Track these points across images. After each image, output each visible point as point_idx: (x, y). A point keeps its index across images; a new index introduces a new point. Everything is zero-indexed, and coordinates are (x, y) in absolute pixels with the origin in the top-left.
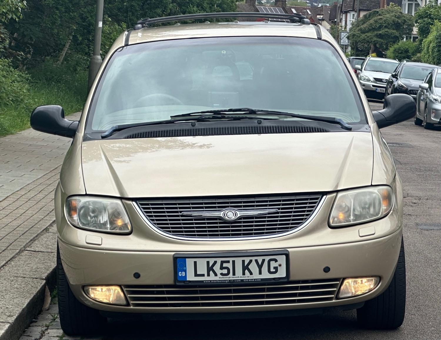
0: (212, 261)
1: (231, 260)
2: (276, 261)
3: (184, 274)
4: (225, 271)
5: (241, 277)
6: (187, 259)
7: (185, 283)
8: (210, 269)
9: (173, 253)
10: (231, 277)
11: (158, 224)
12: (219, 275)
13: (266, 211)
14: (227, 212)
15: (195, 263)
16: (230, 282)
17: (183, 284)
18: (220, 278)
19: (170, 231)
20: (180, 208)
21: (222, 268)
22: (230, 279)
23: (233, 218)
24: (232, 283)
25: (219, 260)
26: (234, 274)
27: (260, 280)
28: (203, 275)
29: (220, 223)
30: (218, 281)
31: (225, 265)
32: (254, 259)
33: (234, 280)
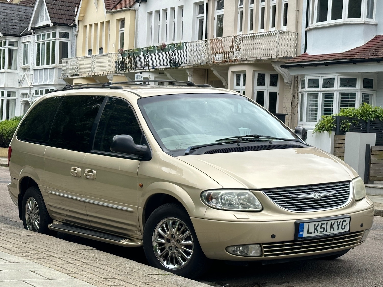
0: (317, 224)
1: (326, 222)
2: (345, 221)
3: (302, 233)
4: (322, 230)
5: (329, 233)
6: (305, 224)
7: (301, 238)
8: (315, 229)
9: (295, 221)
10: (325, 233)
11: (280, 204)
12: (319, 232)
13: (332, 193)
14: (315, 194)
15: (309, 225)
16: (324, 236)
17: (301, 239)
18: (319, 234)
19: (288, 208)
20: (290, 193)
21: (321, 228)
22: (324, 234)
23: (319, 197)
24: (325, 237)
25: (320, 223)
26: (326, 231)
27: (337, 234)
28: (311, 233)
29: (313, 201)
30: (318, 236)
31: (323, 226)
32: (336, 221)
33: (326, 235)
